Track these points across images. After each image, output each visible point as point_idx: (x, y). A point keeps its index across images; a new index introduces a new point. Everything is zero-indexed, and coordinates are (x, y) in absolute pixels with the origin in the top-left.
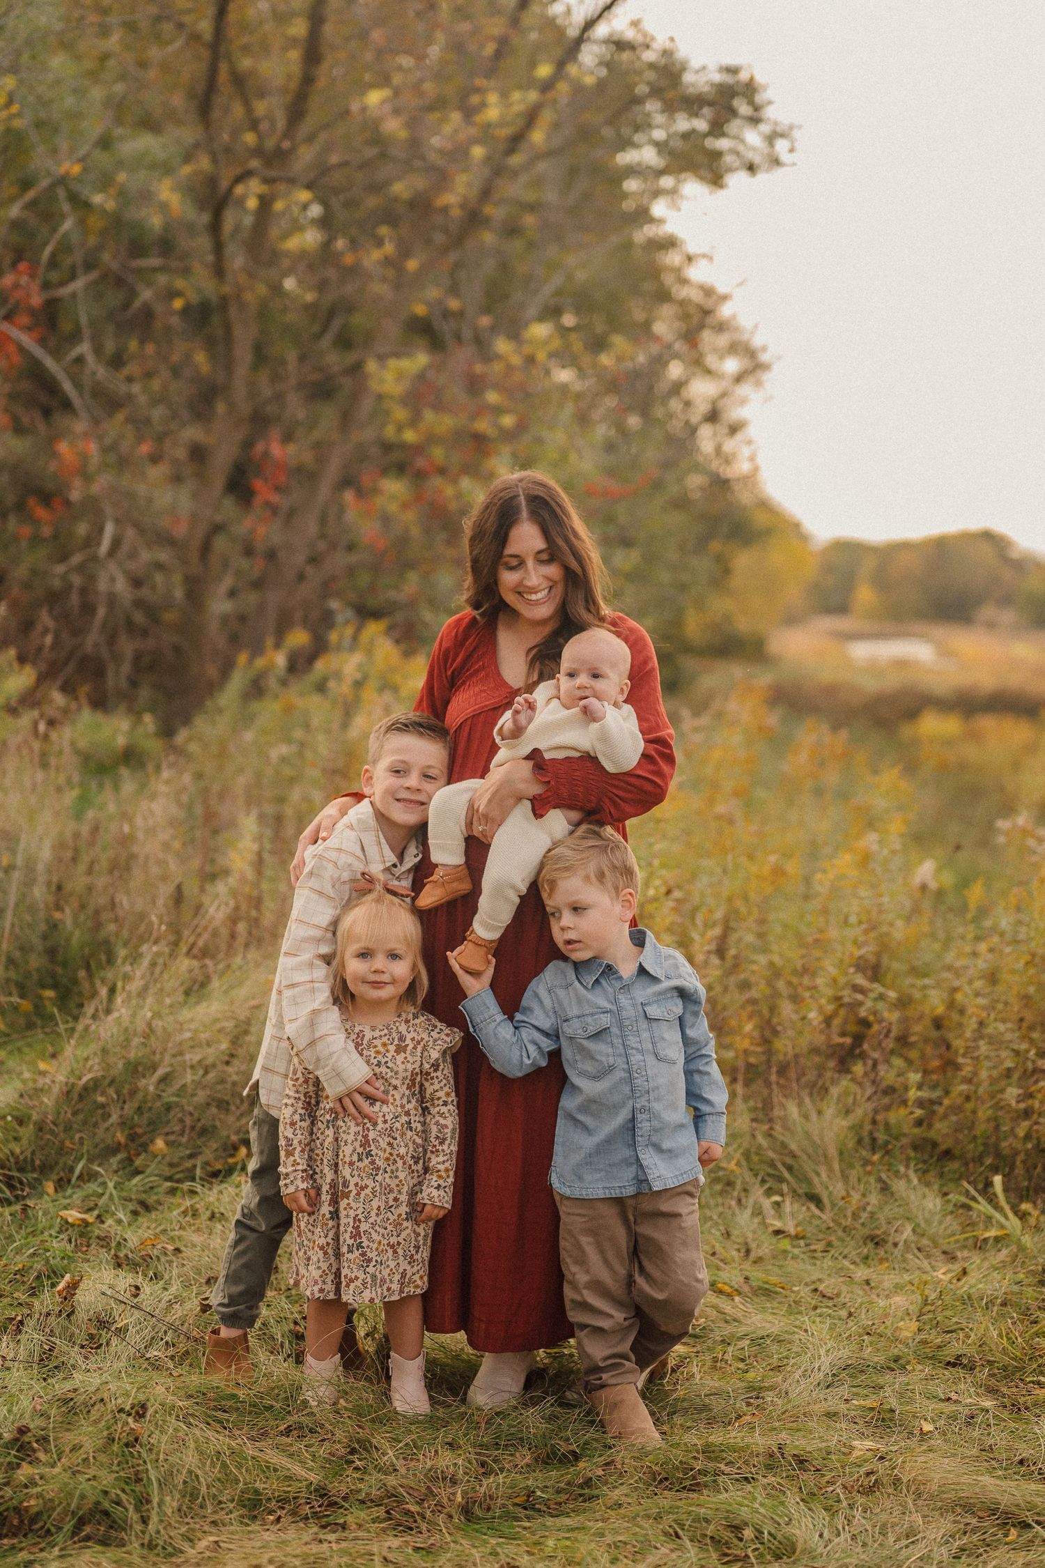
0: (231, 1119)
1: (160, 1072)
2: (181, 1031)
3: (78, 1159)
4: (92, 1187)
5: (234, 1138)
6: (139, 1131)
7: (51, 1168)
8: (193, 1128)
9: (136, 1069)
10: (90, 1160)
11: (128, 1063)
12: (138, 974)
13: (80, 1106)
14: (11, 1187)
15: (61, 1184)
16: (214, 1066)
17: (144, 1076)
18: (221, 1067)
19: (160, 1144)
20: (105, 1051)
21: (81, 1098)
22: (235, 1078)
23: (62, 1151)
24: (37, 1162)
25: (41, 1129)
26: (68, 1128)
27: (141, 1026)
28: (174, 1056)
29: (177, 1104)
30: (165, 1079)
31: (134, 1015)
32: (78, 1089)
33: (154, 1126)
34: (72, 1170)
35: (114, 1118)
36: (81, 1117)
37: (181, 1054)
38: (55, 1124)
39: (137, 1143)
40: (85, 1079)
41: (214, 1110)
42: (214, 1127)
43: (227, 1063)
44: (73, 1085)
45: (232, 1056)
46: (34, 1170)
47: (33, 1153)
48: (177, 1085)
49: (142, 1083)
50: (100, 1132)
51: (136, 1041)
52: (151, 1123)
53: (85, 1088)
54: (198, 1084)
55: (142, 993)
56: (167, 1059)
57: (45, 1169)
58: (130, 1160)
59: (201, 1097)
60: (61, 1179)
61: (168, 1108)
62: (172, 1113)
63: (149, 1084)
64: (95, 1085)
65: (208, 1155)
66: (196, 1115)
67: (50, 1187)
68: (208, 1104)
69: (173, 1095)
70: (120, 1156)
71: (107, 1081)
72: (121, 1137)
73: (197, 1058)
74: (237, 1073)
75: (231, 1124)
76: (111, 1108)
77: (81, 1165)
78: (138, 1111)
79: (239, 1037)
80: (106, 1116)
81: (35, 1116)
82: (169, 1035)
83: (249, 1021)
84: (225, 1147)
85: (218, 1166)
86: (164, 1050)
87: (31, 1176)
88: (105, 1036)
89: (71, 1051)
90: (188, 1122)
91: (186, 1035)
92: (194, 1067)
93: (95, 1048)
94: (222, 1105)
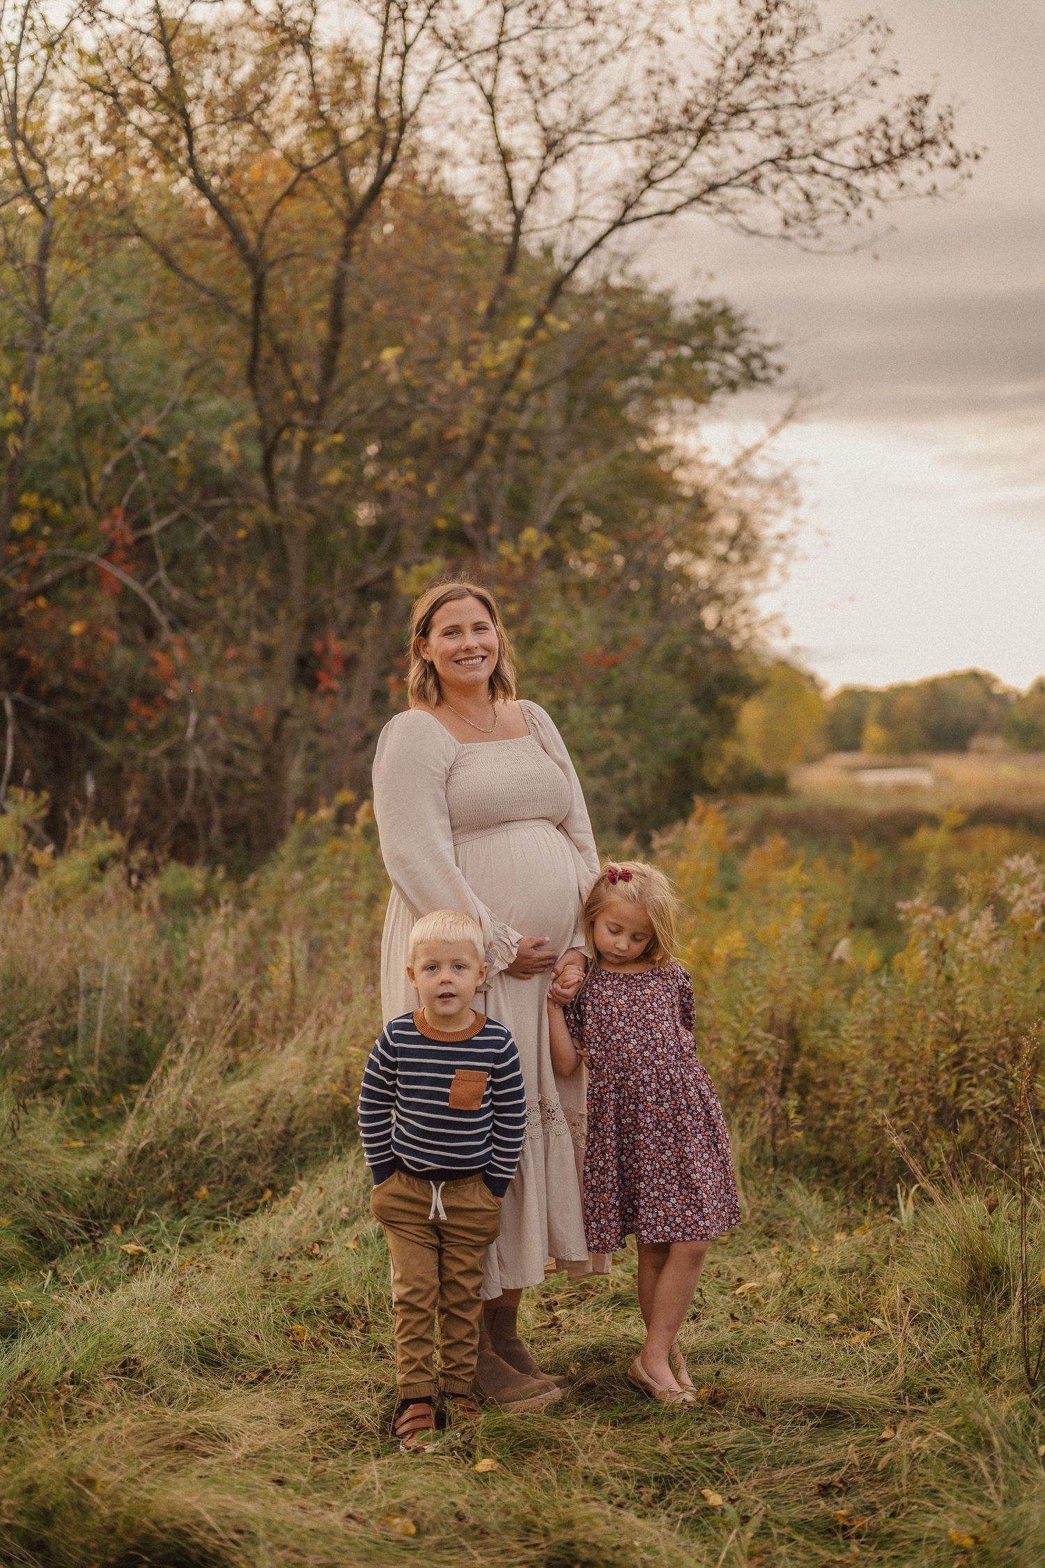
0: (259, 1169)
1: (201, 1136)
2: (218, 1102)
3: (139, 1207)
4: (150, 1227)
5: (261, 1184)
6: (187, 1182)
7: (119, 1215)
8: (229, 1177)
9: (182, 1134)
10: (149, 1207)
11: (177, 1130)
12: (181, 1060)
13: (139, 1166)
14: (88, 1231)
15: (125, 1227)
16: (244, 1129)
17: (189, 1140)
18: (250, 1129)
19: (204, 1190)
20: (158, 1121)
21: (141, 1159)
22: (261, 1137)
23: (126, 1201)
24: (109, 1211)
25: (110, 1186)
26: (131, 1184)
27: (184, 1101)
28: (213, 1122)
29: (215, 1160)
30: (204, 1141)
31: (179, 1094)
32: (137, 1153)
33: (199, 1177)
34: (135, 1216)
35: (167, 1173)
36: (141, 1174)
37: (217, 1120)
38: (121, 1180)
39: (185, 1191)
40: (143, 1144)
41: (245, 1162)
42: (246, 1178)
43: (255, 1126)
44: (136, 1148)
45: (259, 1120)
46: (106, 1217)
47: (105, 1204)
48: (214, 1147)
49: (187, 1145)
50: (156, 1184)
51: (183, 1113)
52: (196, 1175)
53: (143, 1151)
54: (231, 1143)
55: (186, 1077)
56: (206, 1125)
57: (114, 1216)
58: (179, 1205)
59: (235, 1152)
60: (126, 1223)
61: (209, 1162)
62: (212, 1167)
63: (193, 1145)
64: (151, 1147)
65: (242, 1196)
66: (231, 1168)
67: (118, 1229)
68: (240, 1158)
69: (212, 1152)
70: (171, 1203)
71: (159, 1146)
73: (230, 1123)
74: (262, 1133)
75: (259, 1173)
76: (164, 1165)
77: (141, 1211)
78: (186, 1167)
79: (263, 1105)
80: (160, 1173)
81: (106, 1175)
82: (208, 1107)
83: (271, 1094)
84: (255, 1191)
85: (250, 1206)
86: (204, 1118)
87: (103, 1222)
88: (158, 1110)
89: (131, 1123)
90: (225, 1173)
91: (221, 1105)
92: (228, 1131)
93: (151, 1120)
94: (251, 1159)
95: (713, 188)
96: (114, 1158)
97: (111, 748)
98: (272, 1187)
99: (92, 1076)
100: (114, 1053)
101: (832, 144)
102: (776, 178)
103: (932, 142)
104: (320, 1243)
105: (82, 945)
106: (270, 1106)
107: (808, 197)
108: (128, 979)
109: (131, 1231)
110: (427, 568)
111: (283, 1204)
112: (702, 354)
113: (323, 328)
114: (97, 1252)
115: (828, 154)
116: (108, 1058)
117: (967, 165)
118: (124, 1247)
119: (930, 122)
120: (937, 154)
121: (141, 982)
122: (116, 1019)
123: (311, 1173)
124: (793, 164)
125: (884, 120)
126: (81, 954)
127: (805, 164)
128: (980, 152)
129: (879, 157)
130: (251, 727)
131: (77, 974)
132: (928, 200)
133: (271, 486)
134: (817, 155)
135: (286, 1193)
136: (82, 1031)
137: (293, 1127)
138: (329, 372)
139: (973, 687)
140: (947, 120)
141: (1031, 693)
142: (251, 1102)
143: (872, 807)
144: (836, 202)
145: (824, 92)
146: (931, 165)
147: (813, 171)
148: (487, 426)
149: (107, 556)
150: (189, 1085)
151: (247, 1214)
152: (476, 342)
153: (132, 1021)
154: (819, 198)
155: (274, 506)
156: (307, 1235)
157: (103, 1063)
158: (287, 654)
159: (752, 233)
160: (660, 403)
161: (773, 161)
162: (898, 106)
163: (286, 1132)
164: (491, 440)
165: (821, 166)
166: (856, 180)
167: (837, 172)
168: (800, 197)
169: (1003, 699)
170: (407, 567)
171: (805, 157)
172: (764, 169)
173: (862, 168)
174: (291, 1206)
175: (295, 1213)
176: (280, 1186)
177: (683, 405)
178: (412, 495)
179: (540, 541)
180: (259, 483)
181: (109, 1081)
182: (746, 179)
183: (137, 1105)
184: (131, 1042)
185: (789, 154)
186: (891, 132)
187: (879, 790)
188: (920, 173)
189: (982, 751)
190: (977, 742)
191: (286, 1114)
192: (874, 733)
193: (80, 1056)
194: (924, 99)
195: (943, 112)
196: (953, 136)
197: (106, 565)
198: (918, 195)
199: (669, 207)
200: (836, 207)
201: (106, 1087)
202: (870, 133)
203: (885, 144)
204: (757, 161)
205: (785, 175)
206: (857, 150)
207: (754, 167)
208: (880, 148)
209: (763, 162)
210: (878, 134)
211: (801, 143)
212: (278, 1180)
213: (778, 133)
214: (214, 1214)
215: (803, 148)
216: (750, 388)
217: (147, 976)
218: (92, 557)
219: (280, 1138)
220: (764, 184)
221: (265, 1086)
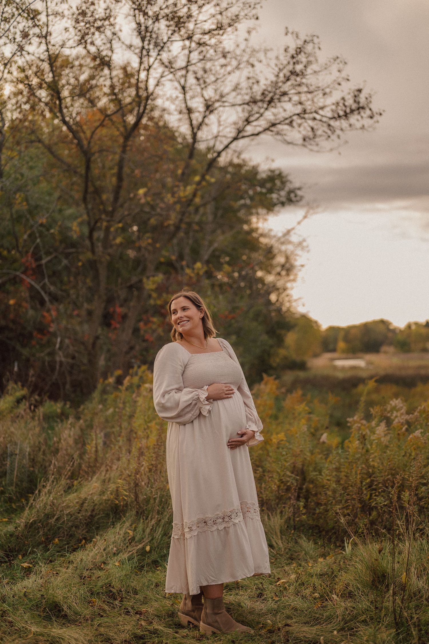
0: (79, 531)
1: (56, 517)
3: (29, 547)
4: (34, 556)
5: (81, 537)
6: (49, 537)
7: (21, 551)
8: (67, 535)
9: (48, 516)
10: (33, 547)
11: (46, 515)
12: (48, 485)
13: (30, 530)
14: (8, 558)
15: (23, 556)
16: (74, 514)
17: (51, 519)
18: (76, 514)
19: (57, 540)
20: (38, 511)
21: (30, 528)
22: (81, 517)
23: (24, 545)
24: (17, 549)
25: (17, 538)
26: (26, 537)
27: (49, 503)
28: (61, 511)
29: (62, 527)
30: (57, 519)
31: (47, 500)
32: (29, 524)
33: (55, 535)
34: (27, 551)
35: (41, 533)
36: (30, 533)
37: (63, 510)
38: (22, 536)
39: (48, 540)
40: (31, 521)
41: (74, 528)
42: (74, 534)
43: (79, 513)
44: (28, 522)
45: (80, 510)
46: (16, 552)
47: (15, 546)
48: (62, 521)
49: (50, 521)
50: (37, 537)
51: (48, 507)
52: (53, 534)
53: (32, 523)
54: (68, 520)
55: (50, 492)
56: (58, 512)
57: (19, 551)
58: (46, 546)
59: (70, 524)
60: (24, 554)
61: (59, 528)
62: (60, 530)
63: (52, 521)
64: (35, 522)
65: (72, 543)
66: (69, 530)
67: (20, 557)
68: (72, 526)
69: (61, 524)
70: (43, 545)
71: (38, 521)
72: (43, 539)
73: (68, 512)
74: (81, 516)
75: (80, 533)
76: (40, 530)
77: (30, 549)
78: (49, 530)
79: (82, 504)
80: (38, 532)
81: (16, 534)
82: (59, 505)
83: (86, 499)
84: (78, 540)
85: (75, 547)
86: (57, 509)
87: (15, 553)
88: (38, 507)
89: (27, 512)
90: (66, 533)
91: (64, 504)
92: (67, 515)
93: (34, 511)
94: (77, 527)
95: (274, 125)
96: (19, 526)
97: (25, 352)
98: (85, 539)
99: (12, 490)
100: (22, 481)
101: (322, 108)
102: (299, 121)
103: (363, 108)
104: (104, 563)
105: (9, 436)
106: (86, 505)
107: (312, 129)
108: (28, 450)
109: (26, 557)
110: (156, 278)
111: (89, 546)
112: (271, 191)
113: (114, 180)
114: (11, 566)
115: (321, 112)
116: (19, 483)
117: (377, 117)
118: (22, 564)
119: (362, 99)
120: (365, 113)
121: (34, 451)
122: (23, 467)
123: (101, 533)
124: (306, 116)
125: (343, 99)
126: (9, 439)
127: (311, 116)
128: (382, 112)
129: (341, 113)
130: (83, 343)
131: (7, 447)
132: (361, 131)
133: (92, 244)
134: (316, 112)
135: (91, 541)
136: (9, 471)
137: (94, 513)
138: (116, 198)
139: (382, 327)
140: (369, 99)
141: (405, 328)
142: (77, 503)
143: (340, 375)
144: (324, 132)
145: (319, 87)
146: (362, 117)
147: (315, 119)
148: (181, 221)
149: (24, 272)
150: (51, 496)
151: (74, 550)
152: (178, 186)
153: (30, 467)
154: (317, 130)
155: (93, 252)
156: (99, 559)
157: (17, 485)
158: (98, 313)
159: (289, 143)
160: (254, 211)
161: (298, 115)
162: (349, 94)
163: (91, 515)
164: (183, 226)
165: (318, 117)
166: (332, 123)
167: (324, 119)
168: (309, 129)
169: (394, 331)
170: (148, 278)
171: (311, 113)
172: (295, 118)
173: (334, 118)
174: (92, 547)
175: (94, 550)
176: (88, 538)
177: (262, 211)
178: (150, 248)
179: (203, 268)
180: (87, 242)
181: (19, 492)
182: (287, 121)
183: (30, 504)
184: (29, 476)
185: (305, 111)
186: (346, 104)
187: (343, 369)
188: (358, 120)
189: (386, 352)
190: (384, 348)
191: (92, 508)
192: (341, 345)
193: (7, 482)
194: (360, 91)
195: (367, 96)
196: (372, 106)
197: (24, 277)
198: (356, 129)
199: (256, 132)
200: (324, 134)
201: (18, 495)
202: (338, 103)
203: (344, 108)
204: (291, 114)
205: (303, 120)
206: (332, 111)
207: (291, 117)
208: (342, 110)
209: (295, 115)
210: (341, 104)
211: (309, 107)
212: (88, 536)
213: (301, 103)
214: (61, 551)
215: (310, 110)
216: (290, 205)
217: (36, 448)
218: (18, 273)
219: (89, 518)
220: (294, 124)
221: (83, 496)
